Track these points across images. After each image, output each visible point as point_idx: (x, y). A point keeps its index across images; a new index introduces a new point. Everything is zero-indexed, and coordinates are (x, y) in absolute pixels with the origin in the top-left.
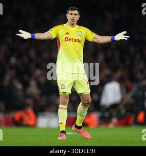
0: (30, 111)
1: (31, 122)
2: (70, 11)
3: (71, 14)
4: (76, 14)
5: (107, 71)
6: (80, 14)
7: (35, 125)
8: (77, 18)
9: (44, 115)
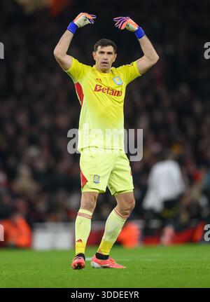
0: (20, 220)
1: (23, 241)
2: (99, 47)
3: (102, 53)
4: (109, 53)
5: (155, 148)
6: (117, 51)
7: (28, 246)
8: (112, 58)
9: (45, 228)
